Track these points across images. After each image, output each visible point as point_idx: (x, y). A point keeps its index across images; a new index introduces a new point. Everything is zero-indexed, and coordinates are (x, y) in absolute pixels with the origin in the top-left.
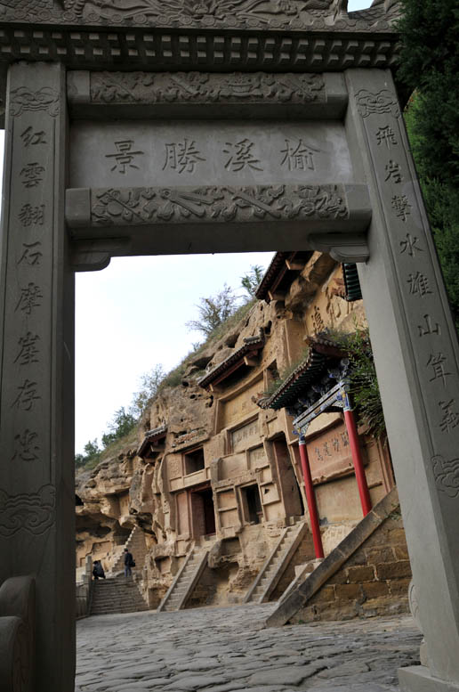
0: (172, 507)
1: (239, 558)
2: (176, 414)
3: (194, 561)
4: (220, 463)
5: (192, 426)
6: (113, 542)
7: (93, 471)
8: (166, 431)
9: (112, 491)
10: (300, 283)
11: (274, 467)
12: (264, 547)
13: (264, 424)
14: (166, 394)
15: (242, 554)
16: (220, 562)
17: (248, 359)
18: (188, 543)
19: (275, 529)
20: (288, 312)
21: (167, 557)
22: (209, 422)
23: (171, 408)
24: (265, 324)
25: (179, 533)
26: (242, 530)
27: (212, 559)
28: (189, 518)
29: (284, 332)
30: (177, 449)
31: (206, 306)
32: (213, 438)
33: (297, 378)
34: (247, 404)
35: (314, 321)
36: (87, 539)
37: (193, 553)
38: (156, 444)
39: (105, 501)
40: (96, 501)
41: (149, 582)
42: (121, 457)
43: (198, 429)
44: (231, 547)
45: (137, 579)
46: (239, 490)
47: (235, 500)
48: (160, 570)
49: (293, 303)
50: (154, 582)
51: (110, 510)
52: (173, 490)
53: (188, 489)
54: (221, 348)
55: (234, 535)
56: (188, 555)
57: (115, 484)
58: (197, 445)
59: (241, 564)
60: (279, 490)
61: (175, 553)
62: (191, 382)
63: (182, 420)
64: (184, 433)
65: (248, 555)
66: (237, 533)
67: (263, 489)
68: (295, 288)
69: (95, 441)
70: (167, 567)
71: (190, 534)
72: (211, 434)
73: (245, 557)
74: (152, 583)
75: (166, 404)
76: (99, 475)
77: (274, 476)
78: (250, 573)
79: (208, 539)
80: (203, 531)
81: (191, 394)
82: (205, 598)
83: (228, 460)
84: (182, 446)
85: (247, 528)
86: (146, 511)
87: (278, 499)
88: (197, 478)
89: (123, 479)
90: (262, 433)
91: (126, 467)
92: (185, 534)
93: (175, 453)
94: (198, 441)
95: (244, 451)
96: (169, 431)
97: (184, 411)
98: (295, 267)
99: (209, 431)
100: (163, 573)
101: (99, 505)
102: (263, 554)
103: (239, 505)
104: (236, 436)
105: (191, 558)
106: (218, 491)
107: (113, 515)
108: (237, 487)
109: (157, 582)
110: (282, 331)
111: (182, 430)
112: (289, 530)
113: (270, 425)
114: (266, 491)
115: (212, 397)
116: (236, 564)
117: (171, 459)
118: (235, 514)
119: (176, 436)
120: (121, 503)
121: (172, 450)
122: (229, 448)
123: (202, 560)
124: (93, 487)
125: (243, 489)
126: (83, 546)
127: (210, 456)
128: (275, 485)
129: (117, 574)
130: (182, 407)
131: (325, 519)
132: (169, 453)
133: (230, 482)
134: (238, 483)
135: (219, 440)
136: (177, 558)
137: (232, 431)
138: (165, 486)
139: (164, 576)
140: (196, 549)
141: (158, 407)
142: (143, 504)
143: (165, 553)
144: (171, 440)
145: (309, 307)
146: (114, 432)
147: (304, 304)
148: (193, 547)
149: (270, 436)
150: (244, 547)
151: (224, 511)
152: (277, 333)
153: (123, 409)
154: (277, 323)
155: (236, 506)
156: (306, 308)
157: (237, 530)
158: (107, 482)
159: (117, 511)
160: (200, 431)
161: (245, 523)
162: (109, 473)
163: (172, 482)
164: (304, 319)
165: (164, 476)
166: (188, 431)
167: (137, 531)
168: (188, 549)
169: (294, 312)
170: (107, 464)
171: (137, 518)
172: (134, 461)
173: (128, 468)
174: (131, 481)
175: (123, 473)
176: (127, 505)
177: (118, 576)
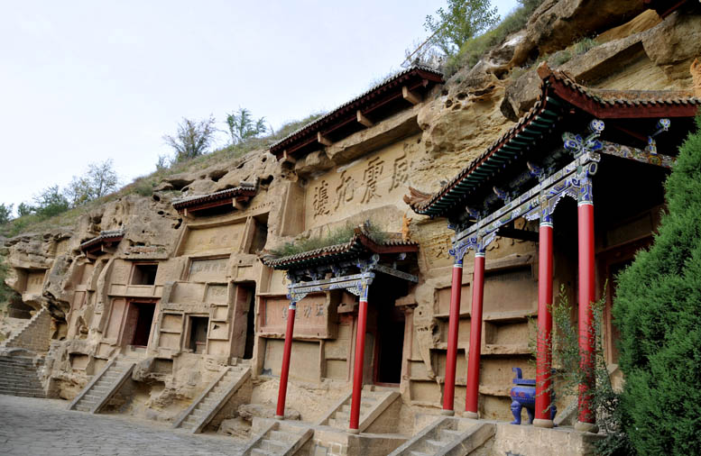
0: (106, 311)
1: (168, 379)
2: (138, 224)
3: (116, 368)
4: (175, 286)
5: (152, 241)
7: (10, 240)
8: (123, 235)
9: (27, 266)
10: (319, 156)
11: (231, 309)
12: (197, 376)
13: (234, 267)
14: (133, 200)
15: (172, 376)
16: (147, 378)
17: (237, 201)
18: (113, 349)
19: (215, 363)
20: (292, 175)
21: (86, 355)
22: (172, 243)
23: (134, 216)
24: (265, 176)
25: (106, 336)
26: (179, 355)
27: (139, 373)
28: (121, 325)
29: (286, 193)
30: (129, 257)
31: (185, 126)
32: (172, 259)
33: (324, 255)
34: (216, 240)
35: (317, 193)
37: (116, 359)
38: (109, 245)
39: (14, 273)
41: (54, 371)
42: (47, 237)
43: (157, 246)
44: (162, 367)
45: (38, 364)
46: (188, 317)
47: (181, 326)
48: (72, 364)
49: (304, 170)
50: (61, 373)
51: (16, 283)
52: (112, 294)
53: (128, 298)
54: (203, 177)
55: (169, 357)
56: (111, 360)
57: (32, 261)
58: (153, 260)
59: (168, 384)
60: (230, 330)
61: (95, 354)
62: (165, 198)
63: (143, 232)
64: (142, 244)
65: (177, 379)
66: (173, 356)
67: (213, 325)
68: (313, 159)
69: (11, 206)
70: (82, 365)
71: (118, 341)
72: (171, 255)
73: (174, 379)
74: (57, 373)
75: (128, 209)
76: (17, 246)
77: (230, 317)
78: (175, 395)
79: (134, 350)
80: (130, 341)
81: (159, 210)
82: (119, 406)
83: (183, 286)
84: (137, 256)
85: (185, 354)
86: (65, 299)
87: (227, 338)
88: (143, 291)
89: (43, 258)
90: (230, 274)
91: (50, 247)
92: (113, 339)
93: (126, 260)
94: (156, 257)
95: (203, 283)
96: (126, 237)
97: (148, 224)
98: (325, 142)
99: (170, 252)
100: (75, 368)
102: (194, 382)
103: (184, 332)
104: (197, 265)
105: (114, 364)
106: (166, 312)
107: (18, 288)
108: (186, 314)
109: (65, 375)
110: (283, 190)
111: (141, 241)
112: (230, 370)
113: (240, 269)
114: (216, 327)
115: (180, 220)
116: (162, 384)
117: (119, 264)
118: (178, 338)
119: (132, 244)
120: (30, 279)
121: (125, 257)
122: (186, 274)
123: (127, 370)
125: (191, 318)
127: (164, 275)
128: (228, 325)
129: (10, 350)
130: (147, 219)
131: (270, 370)
132: (120, 258)
133: (181, 308)
134: (189, 311)
135: (177, 263)
136: (96, 359)
137: (193, 260)
138: (105, 288)
139: (74, 371)
140: (121, 356)
141: (117, 208)
142: (64, 292)
143: (85, 351)
144: (125, 246)
145: (316, 178)
146: (37, 205)
147: (312, 175)
148: (117, 353)
149: (238, 280)
150: (176, 370)
151: (165, 333)
152: (278, 190)
153: (57, 187)
154: (279, 181)
155: (180, 331)
156: (312, 178)
157: (175, 354)
158: (24, 256)
159: (24, 285)
160: (161, 248)
161: (184, 349)
162: (29, 248)
163: (114, 287)
164: (306, 187)
165: (107, 278)
166: (147, 244)
167: (43, 313)
168: (111, 354)
169: (299, 177)
170: (29, 238)
171: (49, 302)
172: (60, 244)
173: (52, 250)
174: (51, 263)
175: (44, 252)
176: (37, 283)
177: (11, 352)
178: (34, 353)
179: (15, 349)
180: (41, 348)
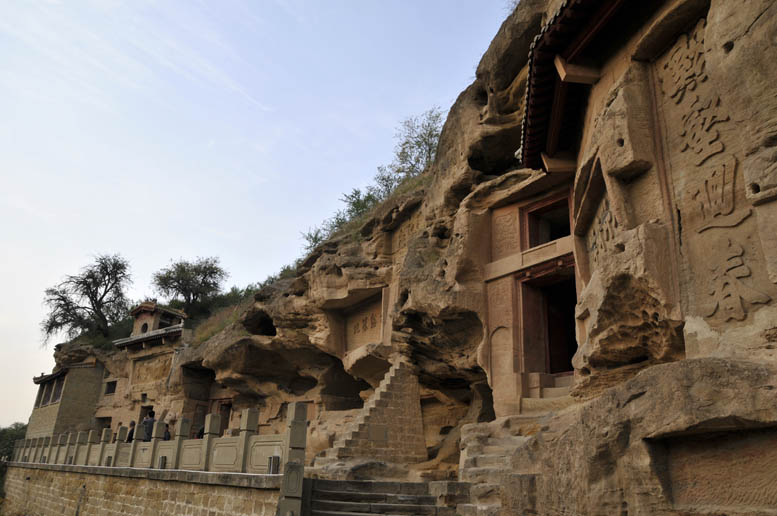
6: (320, 404)
9: (342, 294)
36: (271, 394)
39: (321, 320)
40: (301, 322)
51: (328, 338)
57: (351, 279)
76: (318, 264)
86: (466, 305)
89: (370, 270)
91: (379, 246)
101: (305, 331)
107: (333, 348)
120: (351, 329)
124: (300, 294)
126: (265, 405)
129: (350, 465)
142: (457, 287)
158: (334, 276)
159: (343, 341)
162: (341, 259)
167: (401, 373)
170: (335, 244)
171: (412, 342)
172: (397, 234)
173: (382, 250)
174: (389, 274)
175: (370, 258)
176: (365, 328)
177: (354, 470)
178: (401, 467)
179: (359, 461)
180: (412, 454)
